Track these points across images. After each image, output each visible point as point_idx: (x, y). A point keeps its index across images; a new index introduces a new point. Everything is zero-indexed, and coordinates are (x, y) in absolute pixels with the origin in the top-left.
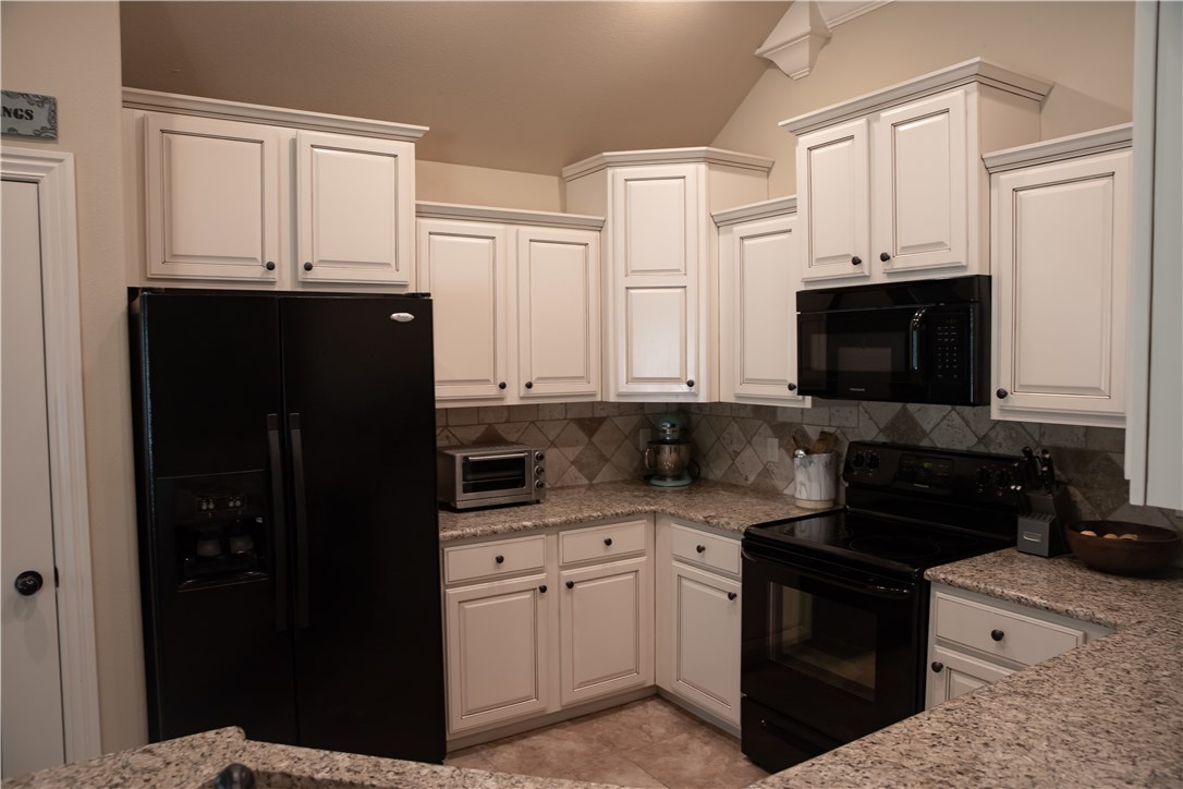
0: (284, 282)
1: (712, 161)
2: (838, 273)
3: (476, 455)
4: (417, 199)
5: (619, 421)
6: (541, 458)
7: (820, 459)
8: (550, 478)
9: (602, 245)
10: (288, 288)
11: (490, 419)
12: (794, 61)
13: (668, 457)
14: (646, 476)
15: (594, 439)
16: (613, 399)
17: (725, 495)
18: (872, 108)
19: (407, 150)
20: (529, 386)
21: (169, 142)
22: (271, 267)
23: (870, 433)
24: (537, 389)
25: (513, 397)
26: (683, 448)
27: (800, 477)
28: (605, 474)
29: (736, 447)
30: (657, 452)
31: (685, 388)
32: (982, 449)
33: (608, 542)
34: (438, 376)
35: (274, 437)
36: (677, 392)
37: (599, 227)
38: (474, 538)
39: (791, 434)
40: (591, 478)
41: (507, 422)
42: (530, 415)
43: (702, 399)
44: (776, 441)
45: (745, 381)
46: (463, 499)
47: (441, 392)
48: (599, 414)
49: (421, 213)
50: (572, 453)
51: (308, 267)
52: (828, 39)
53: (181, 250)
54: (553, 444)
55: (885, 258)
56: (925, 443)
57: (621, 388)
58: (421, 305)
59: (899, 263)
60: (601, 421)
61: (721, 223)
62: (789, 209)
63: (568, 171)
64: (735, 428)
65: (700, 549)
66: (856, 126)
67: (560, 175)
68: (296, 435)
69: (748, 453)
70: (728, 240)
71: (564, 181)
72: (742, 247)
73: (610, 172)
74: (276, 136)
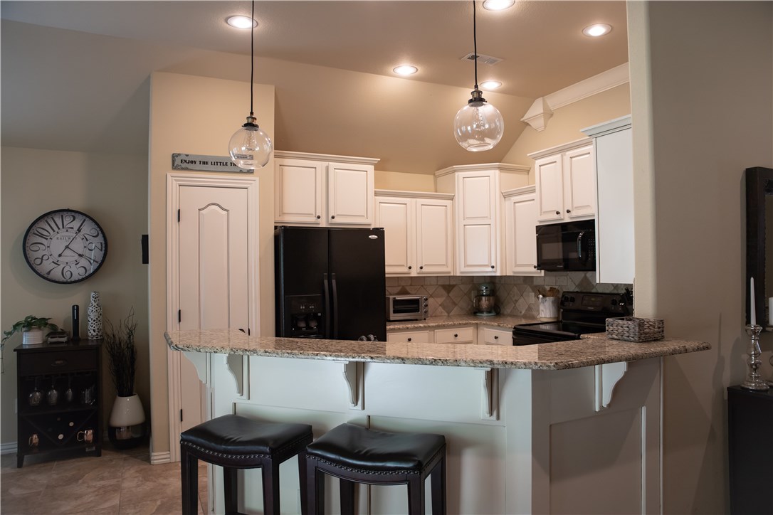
0: (323, 224)
1: (501, 169)
2: (551, 218)
3: (398, 298)
4: (375, 188)
5: (462, 286)
6: (426, 299)
7: (549, 300)
8: (430, 309)
9: (453, 206)
10: (325, 226)
11: (403, 283)
12: (537, 124)
13: (484, 302)
14: (475, 312)
15: (450, 295)
16: (458, 274)
17: (509, 318)
18: (563, 150)
19: (371, 168)
20: (421, 268)
21: (282, 169)
22: (319, 217)
23: (572, 288)
24: (423, 270)
25: (414, 273)
26: (491, 298)
27: (541, 307)
28: (455, 310)
29: (516, 298)
30: (479, 301)
31: (490, 269)
32: (615, 292)
33: (456, 336)
34: (386, 262)
35: (326, 282)
36: (488, 272)
37: (452, 198)
38: (399, 330)
39: (540, 291)
40: (448, 313)
41: (411, 285)
42: (420, 281)
43: (498, 274)
44: (533, 294)
45: (517, 265)
46: (393, 316)
47: (388, 270)
48: (452, 283)
49: (376, 194)
50: (440, 300)
51: (333, 218)
52: (552, 115)
53: (286, 211)
54: (431, 296)
55: (568, 211)
56: (594, 291)
57: (461, 270)
58: (380, 232)
59: (574, 213)
60: (453, 286)
61: (506, 196)
62: (533, 191)
63: (438, 173)
64: (515, 289)
65: (496, 338)
66: (557, 157)
67: (434, 175)
68: (334, 282)
69: (521, 300)
70: (509, 203)
71: (436, 177)
72: (514, 206)
73: (456, 174)
74: (321, 165)
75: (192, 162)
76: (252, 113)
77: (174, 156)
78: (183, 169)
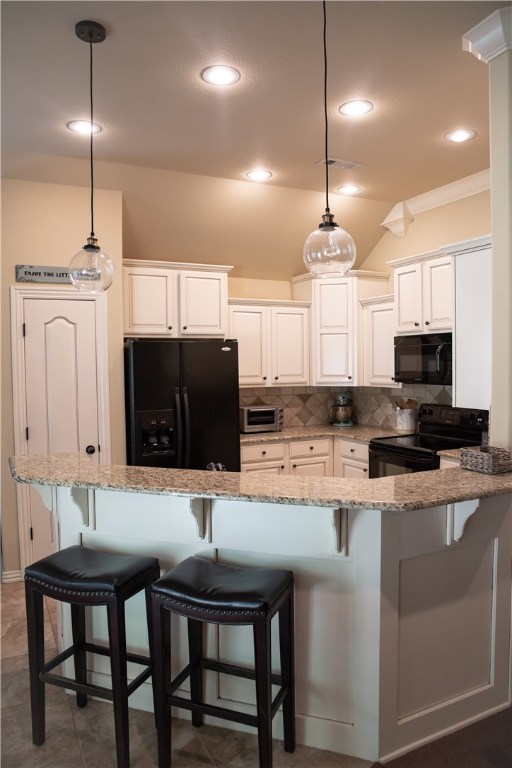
0: (175, 334)
1: (359, 276)
2: (410, 330)
3: (253, 409)
4: (229, 296)
5: (318, 396)
6: (282, 411)
7: (407, 412)
8: (286, 420)
9: (310, 314)
10: (177, 337)
11: (258, 394)
12: (398, 229)
13: (341, 412)
14: (332, 422)
15: (307, 404)
16: (314, 385)
17: (366, 429)
18: (422, 259)
19: (224, 276)
20: (277, 378)
21: (132, 279)
22: (170, 328)
23: (430, 400)
24: (279, 381)
25: (269, 383)
26: (348, 408)
27: (399, 420)
28: (312, 421)
29: (374, 408)
30: (336, 410)
31: (347, 380)
33: (312, 448)
34: (240, 374)
35: (178, 397)
36: (345, 382)
37: (309, 306)
38: (253, 443)
39: (399, 403)
40: (305, 423)
41: (266, 395)
42: (276, 392)
43: (355, 385)
44: (391, 405)
45: (374, 376)
46: (248, 428)
47: (241, 381)
48: (309, 392)
49: (230, 303)
50: (296, 410)
51: (185, 328)
52: (412, 220)
53: (136, 322)
54: (287, 406)
55: (427, 323)
57: (317, 380)
58: (233, 344)
59: (433, 326)
60: (310, 396)
61: (364, 304)
62: (391, 300)
63: (294, 279)
64: (373, 399)
65: (352, 451)
66: (416, 266)
67: (291, 281)
68: (186, 396)
69: (379, 411)
70: (367, 312)
71: (292, 284)
72: (372, 316)
73: (313, 281)
74: (171, 274)
75: (36, 274)
76: (92, 234)
77: (18, 268)
78: (27, 281)
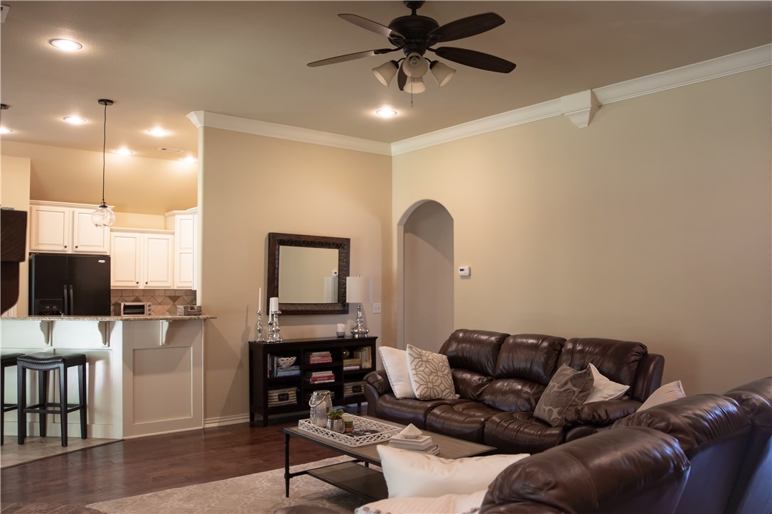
0: (69, 251)
3: (127, 304)
4: (111, 226)
5: (186, 298)
6: (149, 306)
9: (173, 239)
10: (70, 253)
11: (137, 294)
15: (175, 304)
16: (176, 288)
20: (146, 283)
21: (38, 213)
22: (66, 247)
24: (149, 284)
25: (141, 286)
35: (66, 291)
37: (173, 234)
41: (143, 296)
42: (150, 293)
47: (112, 284)
48: (177, 295)
49: (112, 231)
50: (167, 307)
51: (77, 247)
53: (40, 242)
54: (159, 304)
57: (178, 285)
58: (107, 258)
60: (179, 297)
63: (167, 214)
67: (164, 215)
68: (71, 291)
71: (166, 217)
73: (176, 216)
74: (68, 210)
